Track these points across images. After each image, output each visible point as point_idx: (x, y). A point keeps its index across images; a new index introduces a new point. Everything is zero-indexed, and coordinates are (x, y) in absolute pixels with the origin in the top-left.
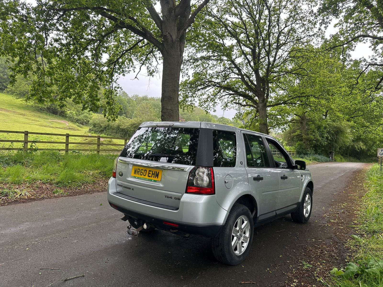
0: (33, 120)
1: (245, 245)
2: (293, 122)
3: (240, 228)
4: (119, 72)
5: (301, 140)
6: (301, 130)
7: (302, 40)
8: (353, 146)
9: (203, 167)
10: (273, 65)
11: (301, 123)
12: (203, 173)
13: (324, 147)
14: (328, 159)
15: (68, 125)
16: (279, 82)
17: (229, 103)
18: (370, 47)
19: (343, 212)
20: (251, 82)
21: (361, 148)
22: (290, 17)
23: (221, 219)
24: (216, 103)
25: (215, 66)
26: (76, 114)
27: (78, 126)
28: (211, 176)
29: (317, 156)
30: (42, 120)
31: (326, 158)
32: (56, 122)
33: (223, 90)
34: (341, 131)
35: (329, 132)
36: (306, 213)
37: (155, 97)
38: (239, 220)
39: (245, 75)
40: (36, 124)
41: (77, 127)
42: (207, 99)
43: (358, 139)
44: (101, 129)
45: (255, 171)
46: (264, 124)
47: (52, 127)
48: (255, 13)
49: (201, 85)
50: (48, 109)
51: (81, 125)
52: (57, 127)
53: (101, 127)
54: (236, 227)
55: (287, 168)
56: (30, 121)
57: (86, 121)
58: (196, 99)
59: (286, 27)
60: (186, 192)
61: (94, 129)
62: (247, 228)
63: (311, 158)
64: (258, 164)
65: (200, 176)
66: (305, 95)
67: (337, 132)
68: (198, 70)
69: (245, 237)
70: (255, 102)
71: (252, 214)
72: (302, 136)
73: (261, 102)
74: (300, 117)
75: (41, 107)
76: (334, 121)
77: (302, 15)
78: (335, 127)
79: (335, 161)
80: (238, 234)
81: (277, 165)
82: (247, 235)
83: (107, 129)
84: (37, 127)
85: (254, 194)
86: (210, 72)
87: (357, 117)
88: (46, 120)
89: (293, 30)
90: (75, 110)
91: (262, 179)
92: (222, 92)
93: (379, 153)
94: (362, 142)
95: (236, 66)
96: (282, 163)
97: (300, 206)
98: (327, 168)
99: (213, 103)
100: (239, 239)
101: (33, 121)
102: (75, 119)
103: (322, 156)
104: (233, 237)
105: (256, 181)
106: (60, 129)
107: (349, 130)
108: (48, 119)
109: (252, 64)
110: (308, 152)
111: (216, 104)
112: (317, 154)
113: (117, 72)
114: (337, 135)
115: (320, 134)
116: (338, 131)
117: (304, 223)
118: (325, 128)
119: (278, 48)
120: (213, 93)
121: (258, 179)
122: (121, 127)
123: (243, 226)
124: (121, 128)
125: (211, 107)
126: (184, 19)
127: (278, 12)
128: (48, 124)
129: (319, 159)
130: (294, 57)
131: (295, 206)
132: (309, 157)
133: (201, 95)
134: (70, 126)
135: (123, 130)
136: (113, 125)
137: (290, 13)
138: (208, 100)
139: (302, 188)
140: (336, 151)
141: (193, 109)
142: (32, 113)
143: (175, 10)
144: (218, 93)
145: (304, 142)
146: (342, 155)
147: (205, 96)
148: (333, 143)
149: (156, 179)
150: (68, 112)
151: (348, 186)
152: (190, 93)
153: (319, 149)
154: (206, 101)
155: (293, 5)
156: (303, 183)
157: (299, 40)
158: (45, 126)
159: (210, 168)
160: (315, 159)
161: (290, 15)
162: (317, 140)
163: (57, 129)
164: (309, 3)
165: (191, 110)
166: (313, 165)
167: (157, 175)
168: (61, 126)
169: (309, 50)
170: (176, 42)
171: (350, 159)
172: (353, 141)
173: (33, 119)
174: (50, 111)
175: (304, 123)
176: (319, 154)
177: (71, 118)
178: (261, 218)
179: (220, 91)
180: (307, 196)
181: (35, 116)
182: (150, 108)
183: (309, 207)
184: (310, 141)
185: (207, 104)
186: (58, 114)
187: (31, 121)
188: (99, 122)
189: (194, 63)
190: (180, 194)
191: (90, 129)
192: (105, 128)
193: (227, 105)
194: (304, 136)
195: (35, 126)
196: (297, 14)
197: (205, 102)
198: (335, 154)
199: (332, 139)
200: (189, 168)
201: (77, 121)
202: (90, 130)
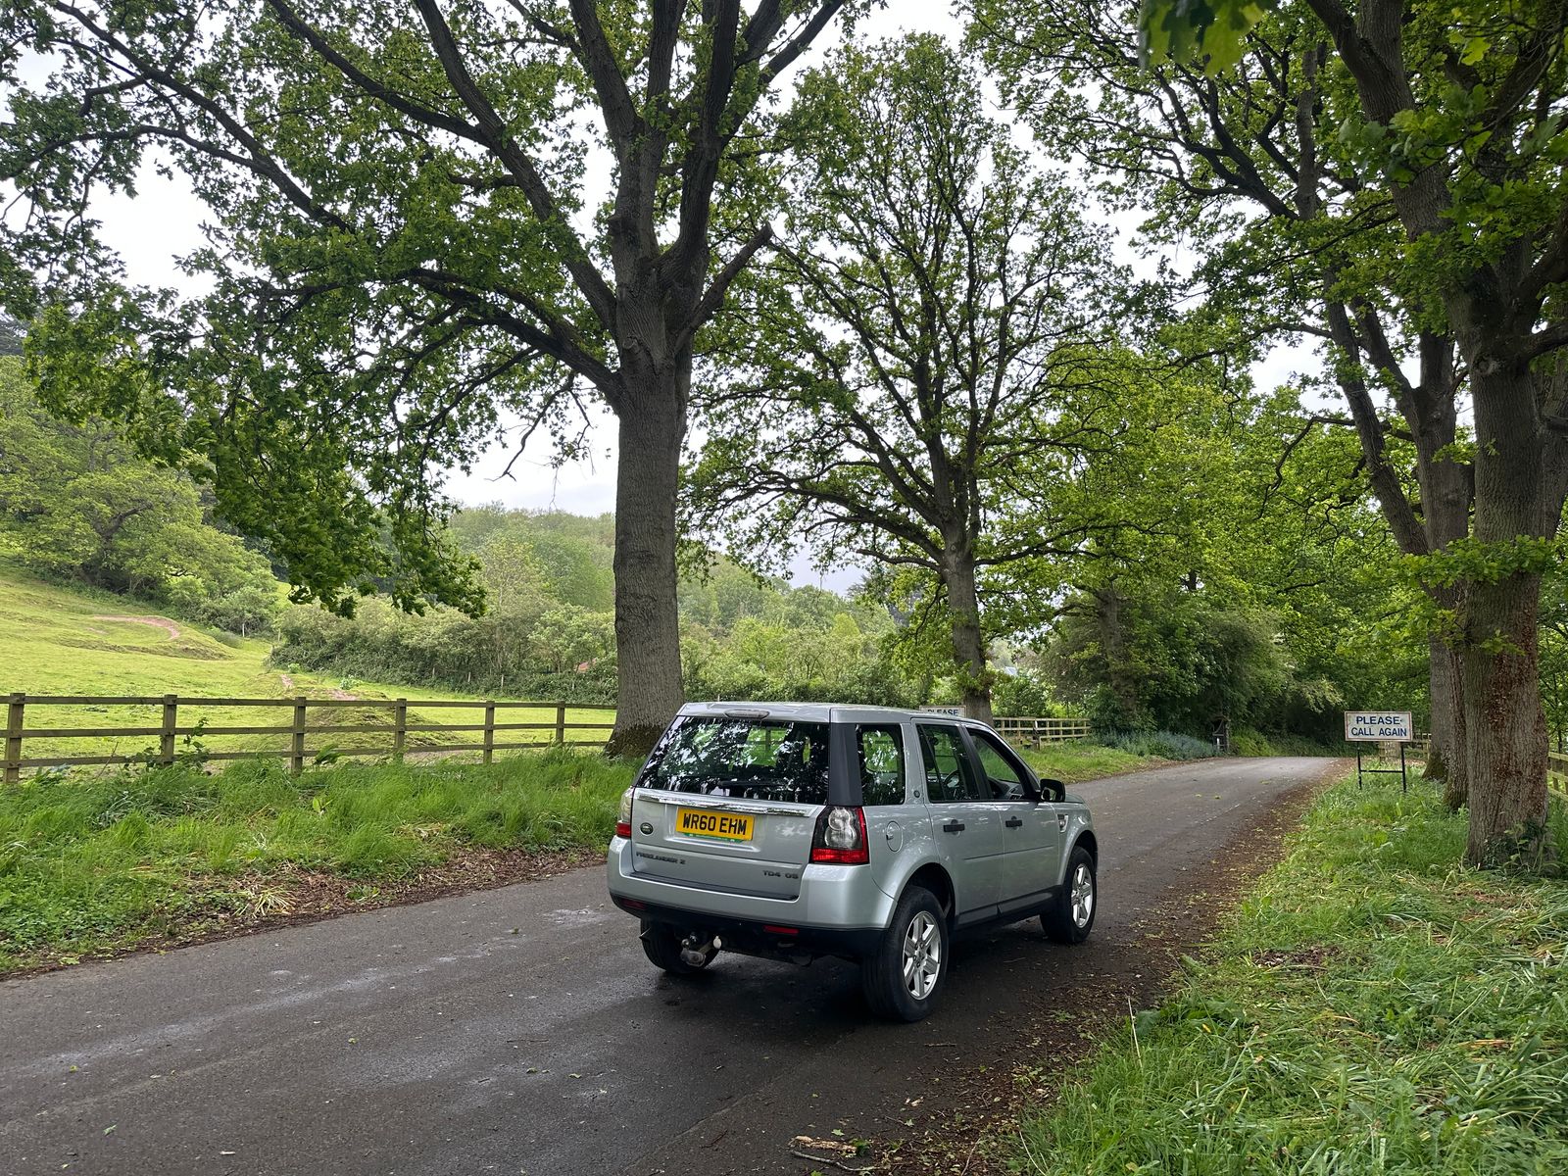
0: (26, 619)
1: (932, 979)
2: (1072, 614)
3: (920, 939)
4: (446, 456)
5: (1105, 679)
6: (1102, 643)
7: (1086, 328)
8: (1298, 696)
9: (841, 807)
10: (989, 419)
11: (1102, 615)
12: (844, 819)
13: (1187, 700)
14: (1208, 748)
15: (177, 635)
16: (1014, 473)
17: (839, 545)
18: (1317, 352)
19: (1189, 916)
20: (918, 476)
21: (1326, 702)
22: (1044, 248)
23: (883, 917)
24: (791, 545)
25: (786, 416)
26: (208, 588)
27: (220, 639)
28: (859, 825)
29: (1167, 739)
30: (66, 619)
31: (1198, 743)
32: (123, 625)
33: (814, 500)
34: (1247, 644)
35: (1203, 647)
36: (1080, 916)
37: (530, 509)
38: (916, 922)
39: (894, 452)
40: (47, 635)
41: (213, 640)
42: (758, 531)
43: (1314, 668)
44: (323, 650)
45: (947, 811)
46: (967, 627)
47: (114, 648)
48: (921, 234)
49: (732, 484)
50: (85, 571)
51: (229, 634)
52: (131, 648)
53: (324, 642)
54: (911, 936)
55: (1024, 799)
56: (16, 625)
57: (250, 616)
58: (719, 535)
59: (1029, 284)
60: (812, 861)
61: (294, 651)
62: (933, 940)
63: (1144, 746)
64: (952, 789)
65: (837, 826)
66: (1104, 523)
67: (1235, 645)
68: (725, 431)
69: (930, 960)
70: (932, 547)
71: (944, 908)
72: (1108, 665)
73: (954, 548)
74: (1096, 593)
75: (59, 563)
76: (1219, 606)
77: (1081, 243)
78: (1224, 629)
79: (1236, 753)
80: (916, 953)
81: (997, 792)
82: (935, 956)
83: (345, 650)
84: (58, 649)
85: (947, 862)
86: (767, 435)
87: (1305, 589)
88: (82, 617)
89: (1058, 295)
90: (205, 572)
91: (961, 828)
92: (811, 507)
93: (1350, 728)
94: (1329, 679)
95: (861, 422)
96: (1012, 786)
97: (1062, 896)
98: (1196, 784)
99: (779, 546)
100: (917, 963)
101: (29, 625)
102: (205, 611)
103: (1186, 738)
104: (906, 958)
105: (950, 835)
106: (149, 656)
107: (1278, 636)
108: (90, 613)
109: (917, 415)
110: (1134, 724)
111: (792, 550)
112: (1164, 729)
113: (437, 458)
114: (1232, 656)
115: (1172, 655)
116: (1235, 642)
117: (1075, 943)
118: (1190, 632)
119: (1006, 353)
120: (777, 509)
121: (953, 828)
122: (405, 642)
123: (925, 936)
124: (407, 647)
125: (774, 560)
126: (689, 289)
127: (1001, 232)
128: (97, 637)
129: (1171, 750)
130: (1061, 386)
131: (1048, 896)
132: (1137, 743)
133: (735, 519)
134: (190, 640)
135: (415, 653)
136: (373, 633)
137: (1041, 234)
138: (759, 537)
139: (1063, 848)
140: (1238, 717)
141: (707, 571)
142: (20, 591)
143: (660, 266)
144: (800, 509)
145: (1116, 688)
146: (1261, 729)
147: (750, 523)
148: (1222, 686)
149: (740, 836)
150: (174, 581)
151: (1233, 844)
152: (695, 516)
153: (1173, 710)
154: (755, 541)
155: (1052, 209)
156: (1065, 836)
157: (1076, 328)
158: (85, 645)
159: (856, 809)
160: (1158, 750)
161: (1041, 240)
162: (1163, 679)
163: (134, 655)
164: (1110, 197)
165: (701, 575)
166: (1147, 774)
167: (743, 828)
168: (151, 642)
169: (1113, 362)
170: (665, 372)
171: (1291, 744)
172: (1297, 676)
173: (28, 614)
174: (93, 580)
175: (1112, 614)
176: (1174, 730)
177: (188, 604)
178: (963, 920)
179: (805, 504)
180: (1081, 870)
181: (30, 600)
182: (524, 562)
183: (1088, 901)
184: (1137, 682)
185: (758, 549)
186: (132, 589)
187: (17, 623)
188: (313, 623)
189: (708, 407)
190: (798, 867)
191: (275, 653)
192: (340, 646)
193: (831, 555)
194: (1117, 665)
195: (45, 645)
196: (1066, 239)
197: (751, 543)
198: (1234, 729)
199: (1217, 671)
200: (814, 810)
201: (214, 617)
202: (280, 659)
